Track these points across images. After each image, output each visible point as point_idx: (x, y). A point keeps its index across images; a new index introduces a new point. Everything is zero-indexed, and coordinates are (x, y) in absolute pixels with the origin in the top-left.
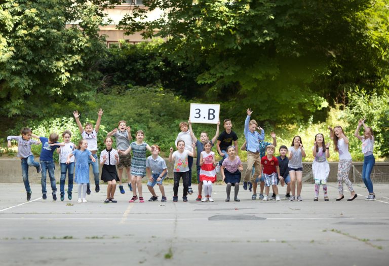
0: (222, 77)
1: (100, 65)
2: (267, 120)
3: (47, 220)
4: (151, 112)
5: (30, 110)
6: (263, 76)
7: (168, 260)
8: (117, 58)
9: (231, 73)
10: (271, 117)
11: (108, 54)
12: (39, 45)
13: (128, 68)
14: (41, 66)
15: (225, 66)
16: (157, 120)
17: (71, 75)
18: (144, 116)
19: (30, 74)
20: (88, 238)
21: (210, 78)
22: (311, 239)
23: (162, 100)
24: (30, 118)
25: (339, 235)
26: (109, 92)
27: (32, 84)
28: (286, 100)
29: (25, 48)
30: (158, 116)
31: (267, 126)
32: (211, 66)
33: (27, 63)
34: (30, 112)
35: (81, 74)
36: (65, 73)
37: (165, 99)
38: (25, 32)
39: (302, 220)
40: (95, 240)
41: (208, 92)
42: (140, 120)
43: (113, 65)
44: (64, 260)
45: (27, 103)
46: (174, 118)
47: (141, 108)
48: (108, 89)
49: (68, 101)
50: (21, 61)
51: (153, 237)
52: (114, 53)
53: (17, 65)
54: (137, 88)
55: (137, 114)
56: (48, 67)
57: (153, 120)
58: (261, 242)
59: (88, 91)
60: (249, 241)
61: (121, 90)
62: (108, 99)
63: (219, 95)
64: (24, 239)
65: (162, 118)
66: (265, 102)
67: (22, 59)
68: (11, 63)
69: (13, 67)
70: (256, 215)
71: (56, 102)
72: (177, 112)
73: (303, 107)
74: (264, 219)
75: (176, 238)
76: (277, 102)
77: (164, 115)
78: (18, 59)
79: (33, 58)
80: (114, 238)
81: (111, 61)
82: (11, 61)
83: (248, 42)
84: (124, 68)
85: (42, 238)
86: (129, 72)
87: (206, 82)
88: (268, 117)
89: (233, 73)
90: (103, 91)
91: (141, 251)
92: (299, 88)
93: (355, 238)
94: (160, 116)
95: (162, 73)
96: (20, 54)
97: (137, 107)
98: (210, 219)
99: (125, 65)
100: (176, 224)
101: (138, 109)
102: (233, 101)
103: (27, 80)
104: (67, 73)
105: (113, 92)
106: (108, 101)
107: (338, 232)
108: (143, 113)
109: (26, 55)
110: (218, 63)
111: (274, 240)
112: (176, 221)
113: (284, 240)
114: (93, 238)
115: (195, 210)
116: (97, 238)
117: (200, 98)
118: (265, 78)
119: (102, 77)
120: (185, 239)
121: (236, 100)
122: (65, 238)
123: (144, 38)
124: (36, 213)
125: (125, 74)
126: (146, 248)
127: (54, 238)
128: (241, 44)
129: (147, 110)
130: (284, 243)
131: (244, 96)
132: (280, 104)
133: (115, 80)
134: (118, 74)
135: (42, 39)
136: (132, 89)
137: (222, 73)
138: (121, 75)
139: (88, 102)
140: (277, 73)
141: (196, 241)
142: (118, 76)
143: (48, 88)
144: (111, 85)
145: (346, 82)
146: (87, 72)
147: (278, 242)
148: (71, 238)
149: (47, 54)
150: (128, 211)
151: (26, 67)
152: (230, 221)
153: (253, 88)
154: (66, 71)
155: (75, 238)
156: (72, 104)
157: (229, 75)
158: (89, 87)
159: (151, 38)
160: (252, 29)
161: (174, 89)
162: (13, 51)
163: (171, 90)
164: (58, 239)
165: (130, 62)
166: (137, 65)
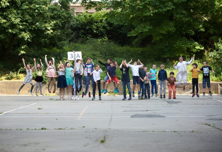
0: (142, 33)
1: (72, 26)
2: (168, 57)
3: (33, 118)
4: (101, 53)
5: (31, 52)
6: (166, 32)
7: (103, 143)
8: (81, 22)
10: (171, 56)
11: (76, 19)
12: (35, 14)
13: (87, 28)
14: (36, 26)
15: (143, 26)
16: (104, 58)
17: (54, 32)
18: (97, 55)
19: (30, 31)
20: (56, 129)
21: (134, 33)
22: (191, 130)
23: (107, 46)
24: (31, 57)
25: (209, 127)
26: (77, 42)
27: (31, 36)
28: (179, 46)
29: (28, 15)
30: (105, 56)
31: (168, 61)
32: (136, 26)
33: (28, 24)
34: (31, 53)
35: (60, 31)
36: (50, 30)
37: (109, 46)
38: (28, 7)
39: (187, 117)
40: (60, 131)
41: (134, 41)
42: (94, 58)
43: (79, 26)
44: (38, 144)
45: (29, 48)
46: (114, 57)
47: (95, 51)
48: (76, 40)
49: (53, 47)
50: (24, 23)
51: (96, 128)
52: (80, 19)
53: (22, 25)
54: (93, 40)
55: (92, 55)
56: (40, 27)
57: (102, 58)
58: (162, 132)
59: (64, 41)
60: (154, 131)
61: (83, 41)
62: (76, 45)
63: (140, 43)
64: (17, 129)
65: (107, 57)
66: (167, 46)
67: (26, 22)
68: (19, 24)
69: (21, 27)
70: (161, 115)
71: (45, 47)
72: (116, 53)
73: (189, 50)
74: (164, 117)
75: (110, 129)
76: (174, 47)
77: (108, 55)
79: (32, 22)
80: (71, 129)
81: (78, 24)
82: (19, 23)
83: (157, 11)
84: (85, 28)
85: (28, 129)
86: (88, 30)
87: (132, 35)
88: (168, 56)
89: (148, 30)
90: (73, 41)
91: (87, 137)
92: (187, 39)
93: (218, 129)
94: (106, 55)
95: (107, 30)
96: (25, 19)
97: (92, 51)
98: (132, 117)
99: (86, 26)
100: (111, 120)
101: (93, 51)
102: (148, 47)
103: (28, 34)
104: (51, 30)
105: (78, 42)
106: (76, 47)
107: (209, 125)
108: (96, 54)
109: (28, 20)
110: (140, 24)
111: (169, 130)
112: (111, 118)
113: (175, 130)
114: (59, 129)
115: (124, 111)
116: (61, 129)
117: (129, 45)
118: (167, 33)
119: (73, 33)
120: (114, 130)
121: (150, 46)
122: (42, 129)
123: (97, 11)
124: (28, 113)
125: (86, 31)
126: (90, 136)
127: (35, 129)
128: (153, 13)
129: (98, 52)
131: (155, 44)
132: (176, 48)
133: (80, 35)
134: (82, 31)
135: (37, 11)
136: (90, 40)
137: (141, 30)
138: (83, 32)
139: (64, 48)
140: (174, 30)
141: (121, 131)
142: (82, 33)
143: (40, 39)
144: (78, 38)
145: (214, 35)
146: (63, 30)
147: (171, 132)
148: (45, 129)
149: (40, 19)
150: (84, 112)
151: (28, 26)
152: (144, 118)
153: (160, 39)
154: (51, 29)
155: (48, 129)
156: (55, 49)
157: (146, 31)
158: (64, 38)
159: (100, 10)
160: (159, 4)
161: (114, 40)
162: (20, 18)
163: (112, 41)
164: (37, 130)
165: (89, 24)
166: (93, 26)
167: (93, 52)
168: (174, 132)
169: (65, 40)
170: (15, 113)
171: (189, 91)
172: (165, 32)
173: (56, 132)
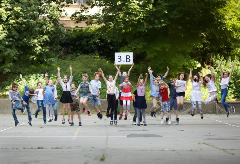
0: (135, 49)
1: (60, 42)
5: (17, 69)
7: (102, 162)
8: (71, 37)
9: (141, 47)
11: (65, 34)
12: (22, 29)
13: (77, 44)
14: (24, 42)
15: (137, 42)
17: (42, 48)
19: (17, 47)
20: (53, 148)
21: (128, 50)
22: (190, 149)
23: (98, 63)
24: (17, 74)
25: (208, 146)
26: (66, 58)
27: (18, 53)
28: (175, 63)
29: (14, 31)
32: (129, 42)
33: (15, 40)
34: (17, 70)
35: (48, 47)
36: (39, 47)
37: (100, 62)
38: (14, 21)
39: (185, 137)
40: (57, 150)
43: (68, 42)
44: (38, 162)
45: (15, 65)
47: (85, 68)
48: (65, 56)
49: (40, 63)
50: (11, 39)
51: (93, 148)
52: (69, 34)
53: (9, 42)
54: (83, 56)
55: (83, 72)
56: (28, 43)
58: (160, 150)
60: (152, 150)
61: (73, 57)
62: (65, 62)
64: (13, 149)
66: (162, 64)
67: (12, 38)
68: (5, 40)
69: (7, 43)
70: (157, 134)
71: (33, 64)
72: (108, 70)
73: (186, 68)
74: (162, 136)
75: (107, 148)
76: (169, 64)
78: (9, 38)
79: (19, 38)
80: (69, 148)
81: (67, 39)
82: (5, 39)
83: (151, 27)
84: (75, 43)
85: (24, 148)
86: (78, 46)
90: (62, 58)
91: (85, 156)
92: (183, 56)
93: (217, 148)
95: (98, 46)
96: (11, 35)
97: (83, 68)
98: (128, 136)
100: (107, 140)
101: (84, 68)
102: (142, 64)
103: (15, 51)
105: (68, 58)
106: (65, 63)
107: (207, 144)
108: (86, 71)
109: (14, 36)
110: (133, 40)
111: (168, 149)
112: (107, 138)
113: (174, 149)
114: (56, 148)
115: (119, 131)
116: (58, 148)
118: (162, 50)
119: (62, 49)
120: (112, 149)
121: (144, 63)
122: (39, 148)
123: (87, 25)
124: (21, 133)
125: (75, 47)
126: (88, 154)
127: (32, 148)
128: (147, 29)
129: (89, 69)
130: (174, 152)
131: (149, 61)
132: (172, 65)
133: (69, 51)
134: (71, 47)
135: (24, 26)
136: (80, 57)
137: (135, 46)
138: (73, 48)
139: (53, 64)
140: (169, 46)
141: (120, 150)
142: (71, 48)
143: (28, 56)
144: (67, 54)
145: (212, 52)
146: (52, 46)
147: (170, 151)
148: (42, 148)
149: (27, 35)
150: (78, 132)
151: (14, 43)
152: (141, 138)
153: (155, 56)
154: (39, 45)
155: (45, 149)
156: (42, 65)
157: (140, 48)
158: (53, 55)
159: (91, 25)
160: (154, 19)
161: (106, 56)
162: (6, 33)
163: (104, 57)
164: (34, 149)
165: (78, 39)
166: (83, 42)
167: (84, 70)
168: (173, 151)
169: (53, 57)
170: (6, 133)
171: (186, 110)
172: (160, 49)
173: (54, 151)
